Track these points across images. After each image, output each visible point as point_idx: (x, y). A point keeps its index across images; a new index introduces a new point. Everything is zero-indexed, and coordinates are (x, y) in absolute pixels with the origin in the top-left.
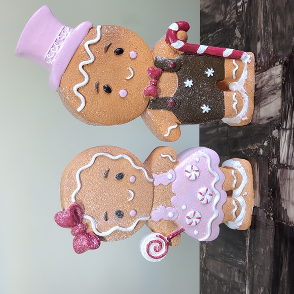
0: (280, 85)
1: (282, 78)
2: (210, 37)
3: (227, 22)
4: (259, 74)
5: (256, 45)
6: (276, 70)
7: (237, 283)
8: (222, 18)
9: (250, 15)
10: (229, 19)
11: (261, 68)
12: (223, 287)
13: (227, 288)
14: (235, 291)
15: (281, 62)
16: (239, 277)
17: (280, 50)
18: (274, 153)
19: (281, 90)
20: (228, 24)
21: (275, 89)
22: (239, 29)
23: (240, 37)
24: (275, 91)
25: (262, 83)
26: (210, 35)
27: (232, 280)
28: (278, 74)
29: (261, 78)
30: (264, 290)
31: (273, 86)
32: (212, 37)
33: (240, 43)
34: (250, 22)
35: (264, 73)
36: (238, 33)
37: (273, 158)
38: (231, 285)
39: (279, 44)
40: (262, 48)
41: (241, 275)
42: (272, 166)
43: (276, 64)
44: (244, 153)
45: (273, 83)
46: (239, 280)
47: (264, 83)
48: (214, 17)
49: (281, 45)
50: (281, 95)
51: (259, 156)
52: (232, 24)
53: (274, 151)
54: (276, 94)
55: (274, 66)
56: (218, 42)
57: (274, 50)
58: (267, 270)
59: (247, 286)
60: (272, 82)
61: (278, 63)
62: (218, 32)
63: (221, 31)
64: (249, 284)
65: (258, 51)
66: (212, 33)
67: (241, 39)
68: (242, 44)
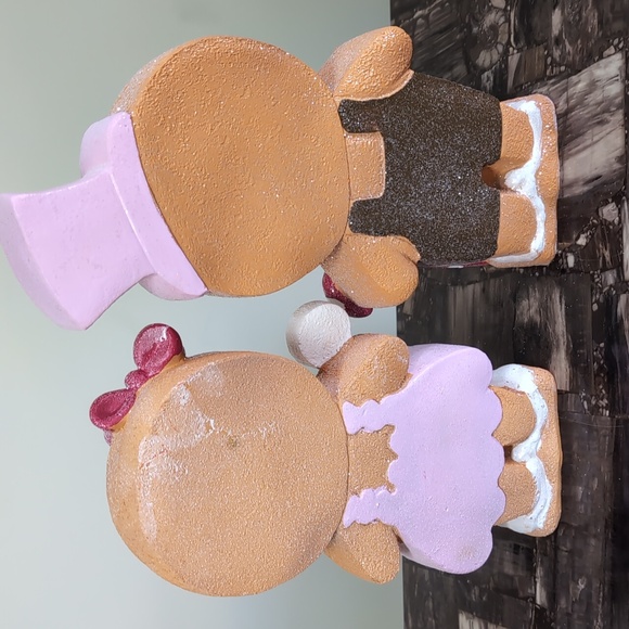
0: (618, 100)
1: (623, 82)
2: (418, 18)
4: (559, 82)
5: (549, 17)
6: (606, 67)
7: (511, 578)
11: (563, 68)
12: (469, 591)
13: (482, 592)
14: (505, 597)
15: (621, 46)
16: (514, 563)
17: (615, 19)
18: (608, 259)
19: (621, 111)
21: (606, 110)
23: (503, 5)
24: (606, 115)
25: (567, 101)
26: (419, 13)
27: (495, 571)
28: (613, 75)
29: (566, 89)
30: (589, 585)
31: (599, 104)
32: (425, 17)
33: (503, 20)
35: (574, 77)
37: (604, 269)
38: (492, 585)
39: (613, 7)
40: (565, 22)
41: (522, 556)
42: (601, 289)
43: (607, 52)
44: (522, 271)
45: (600, 98)
46: (515, 569)
47: (572, 102)
49: (617, 8)
50: (622, 122)
51: (564, 271)
53: (607, 254)
54: (608, 122)
55: (601, 57)
56: (443, 26)
57: (600, 22)
58: (595, 536)
59: (538, 580)
60: (597, 96)
61: (612, 50)
64: (546, 575)
65: (555, 31)
66: (424, 7)
67: (505, 9)
68: (508, 20)
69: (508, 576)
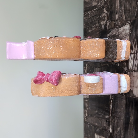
0: (128, 34)
1: (129, 30)
2: (89, 13)
3: (99, 6)
4: (117, 29)
5: (115, 16)
6: (126, 27)
7: (105, 127)
8: (96, 4)
9: (112, 2)
10: (100, 4)
11: (118, 26)
12: (97, 129)
13: (99, 130)
14: (104, 131)
15: (129, 23)
16: (106, 124)
17: (128, 17)
18: (126, 65)
19: (129, 36)
20: (100, 7)
21: (126, 35)
22: (106, 9)
23: (106, 12)
24: (126, 37)
25: (118, 33)
26: (89, 12)
27: (102, 126)
28: (127, 29)
29: (118, 31)
30: (120, 129)
31: (125, 34)
32: (91, 13)
33: (106, 15)
34: (112, 6)
35: (120, 28)
36: (105, 11)
37: (125, 67)
38: (101, 128)
39: (128, 15)
40: (118, 17)
41: (107, 123)
42: (124, 71)
43: (126, 24)
44: (109, 66)
45: (125, 33)
48: (91, 3)
49: (129, 15)
50: (129, 38)
51: (117, 67)
52: (102, 6)
53: (125, 64)
55: (125, 25)
56: (94, 15)
57: (125, 18)
58: (122, 119)
59: (111, 128)
60: (124, 33)
61: (127, 24)
62: (94, 11)
63: (95, 10)
64: (112, 126)
65: (117, 19)
66: (90, 11)
67: (107, 13)
68: (107, 15)
69: (104, 127)
